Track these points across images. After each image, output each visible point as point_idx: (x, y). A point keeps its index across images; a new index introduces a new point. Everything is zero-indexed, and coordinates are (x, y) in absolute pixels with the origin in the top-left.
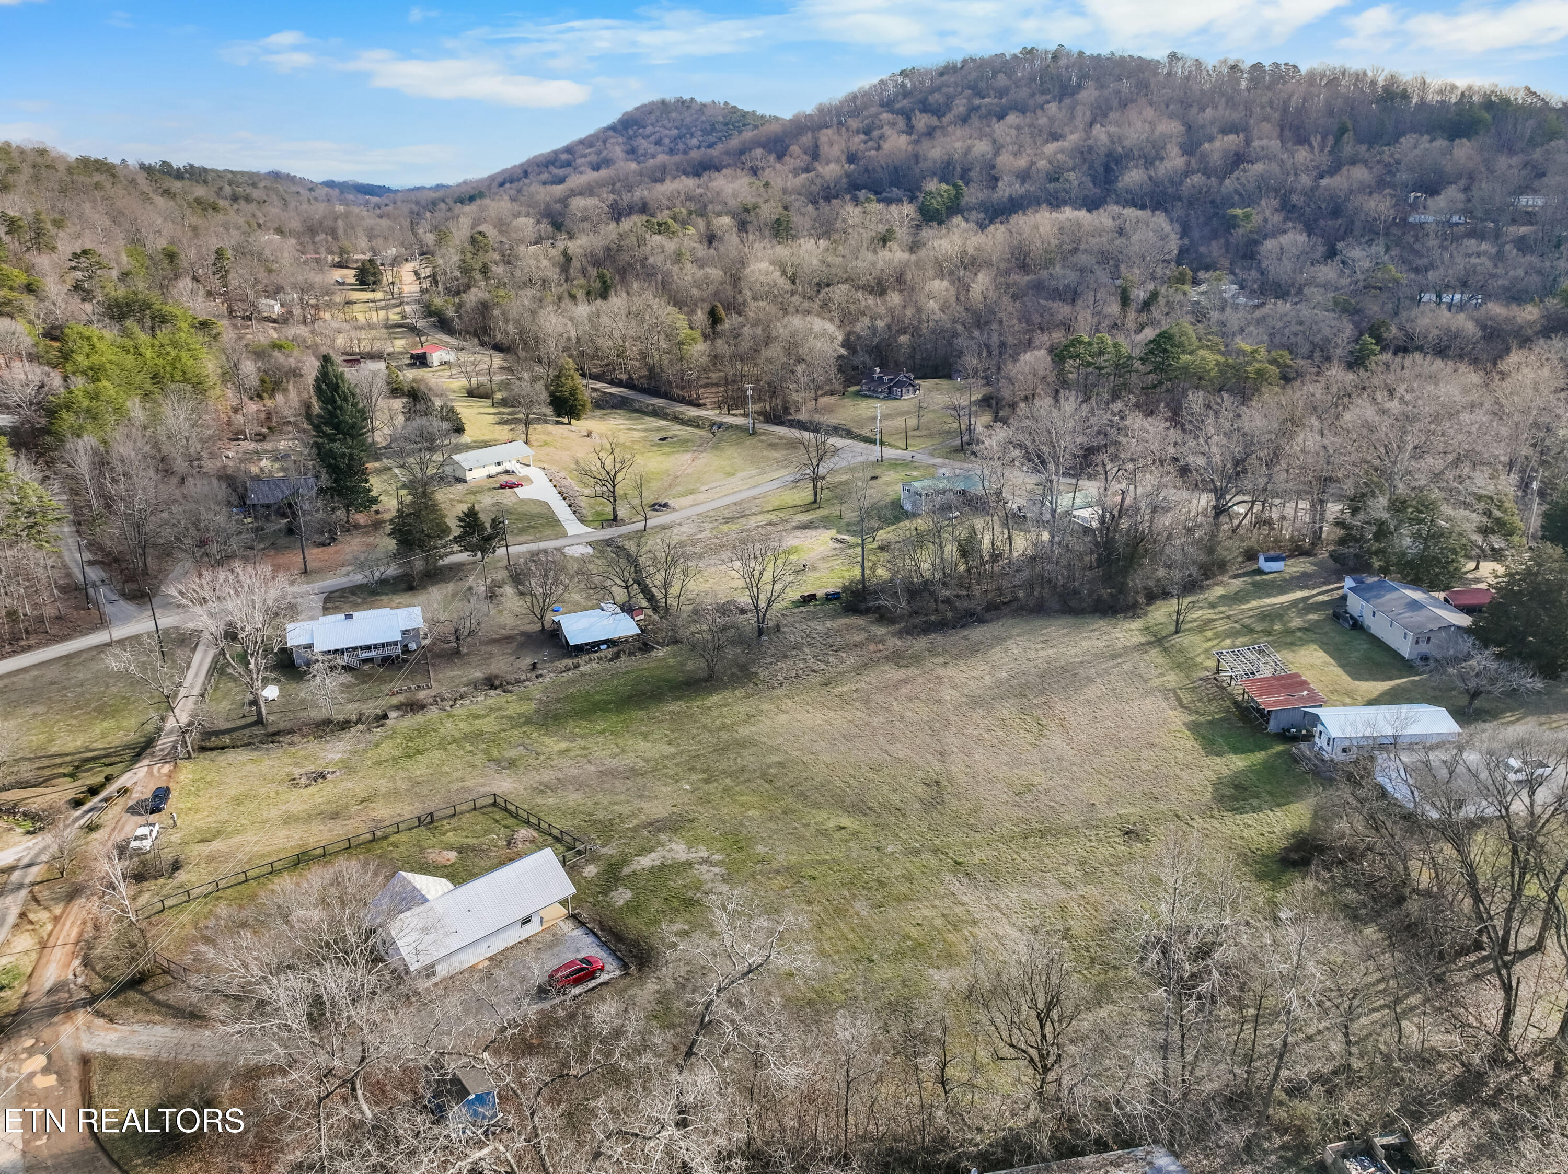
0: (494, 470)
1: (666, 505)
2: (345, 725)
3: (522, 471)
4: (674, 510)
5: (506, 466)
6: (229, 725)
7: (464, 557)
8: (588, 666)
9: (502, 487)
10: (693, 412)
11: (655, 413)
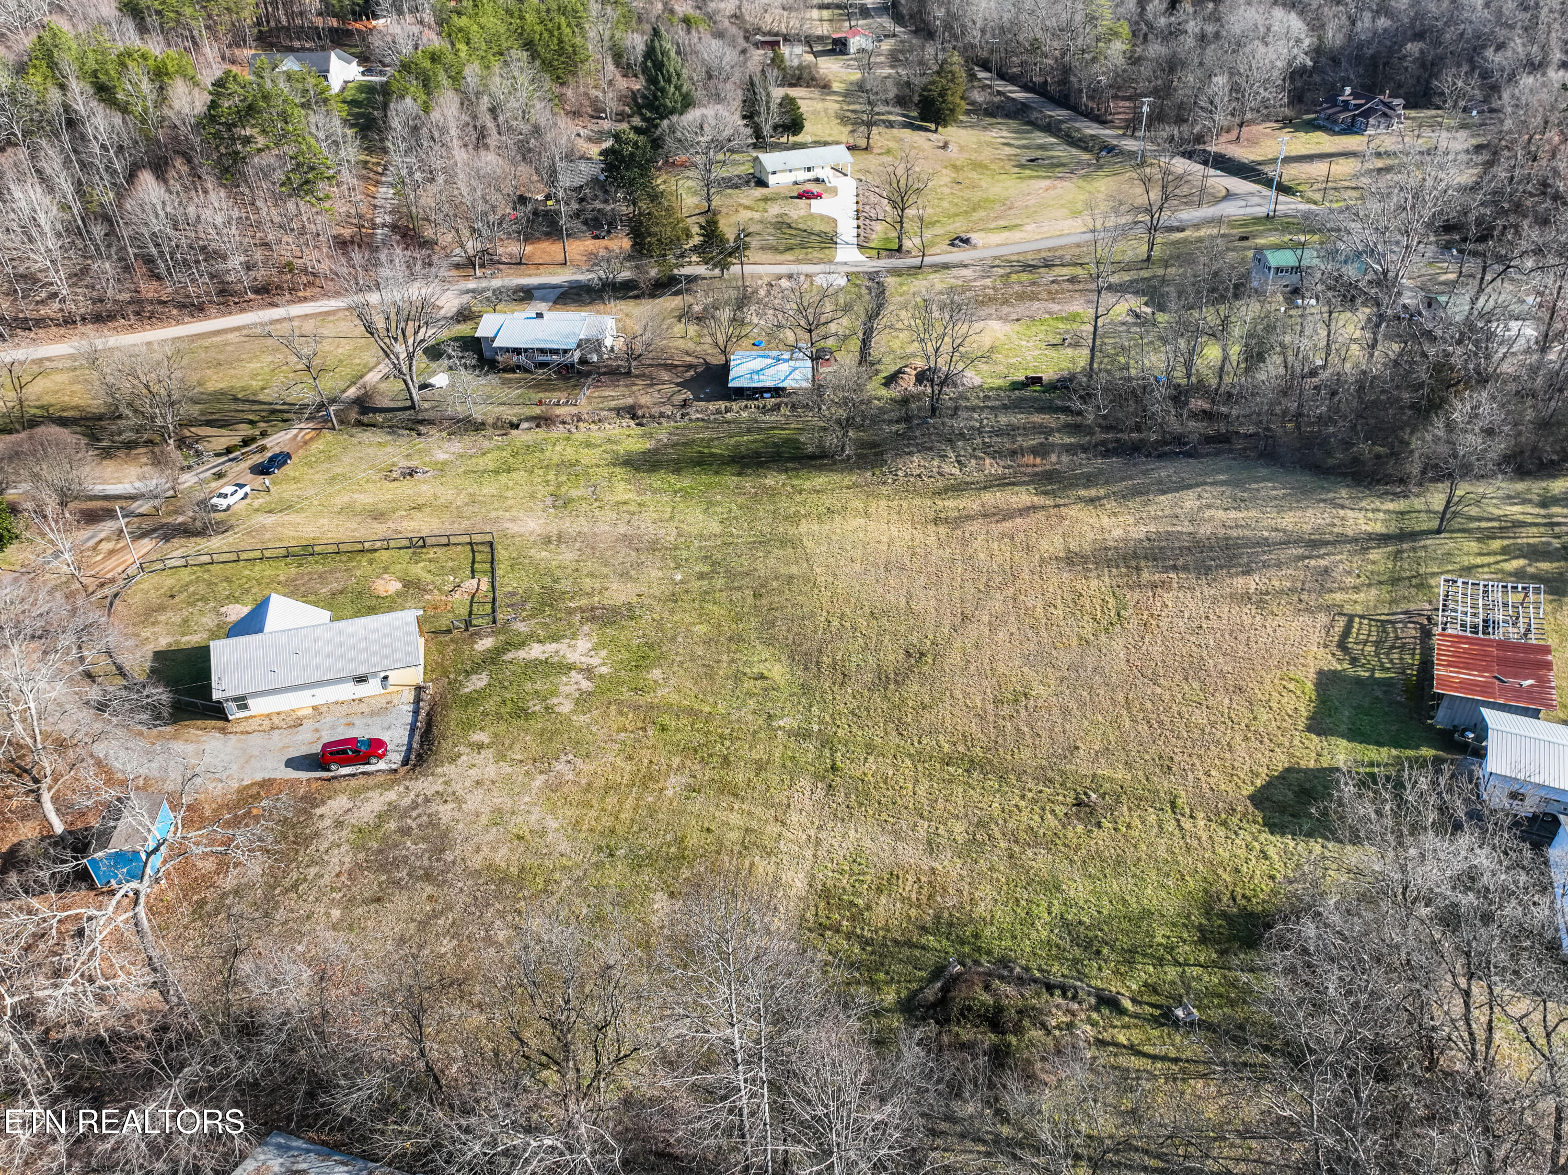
0: (803, 176)
1: (966, 241)
2: (478, 427)
3: (834, 180)
4: (975, 247)
5: (818, 173)
6: (392, 405)
7: (701, 270)
8: (740, 411)
9: (800, 197)
10: (1091, 129)
11: (1050, 128)
